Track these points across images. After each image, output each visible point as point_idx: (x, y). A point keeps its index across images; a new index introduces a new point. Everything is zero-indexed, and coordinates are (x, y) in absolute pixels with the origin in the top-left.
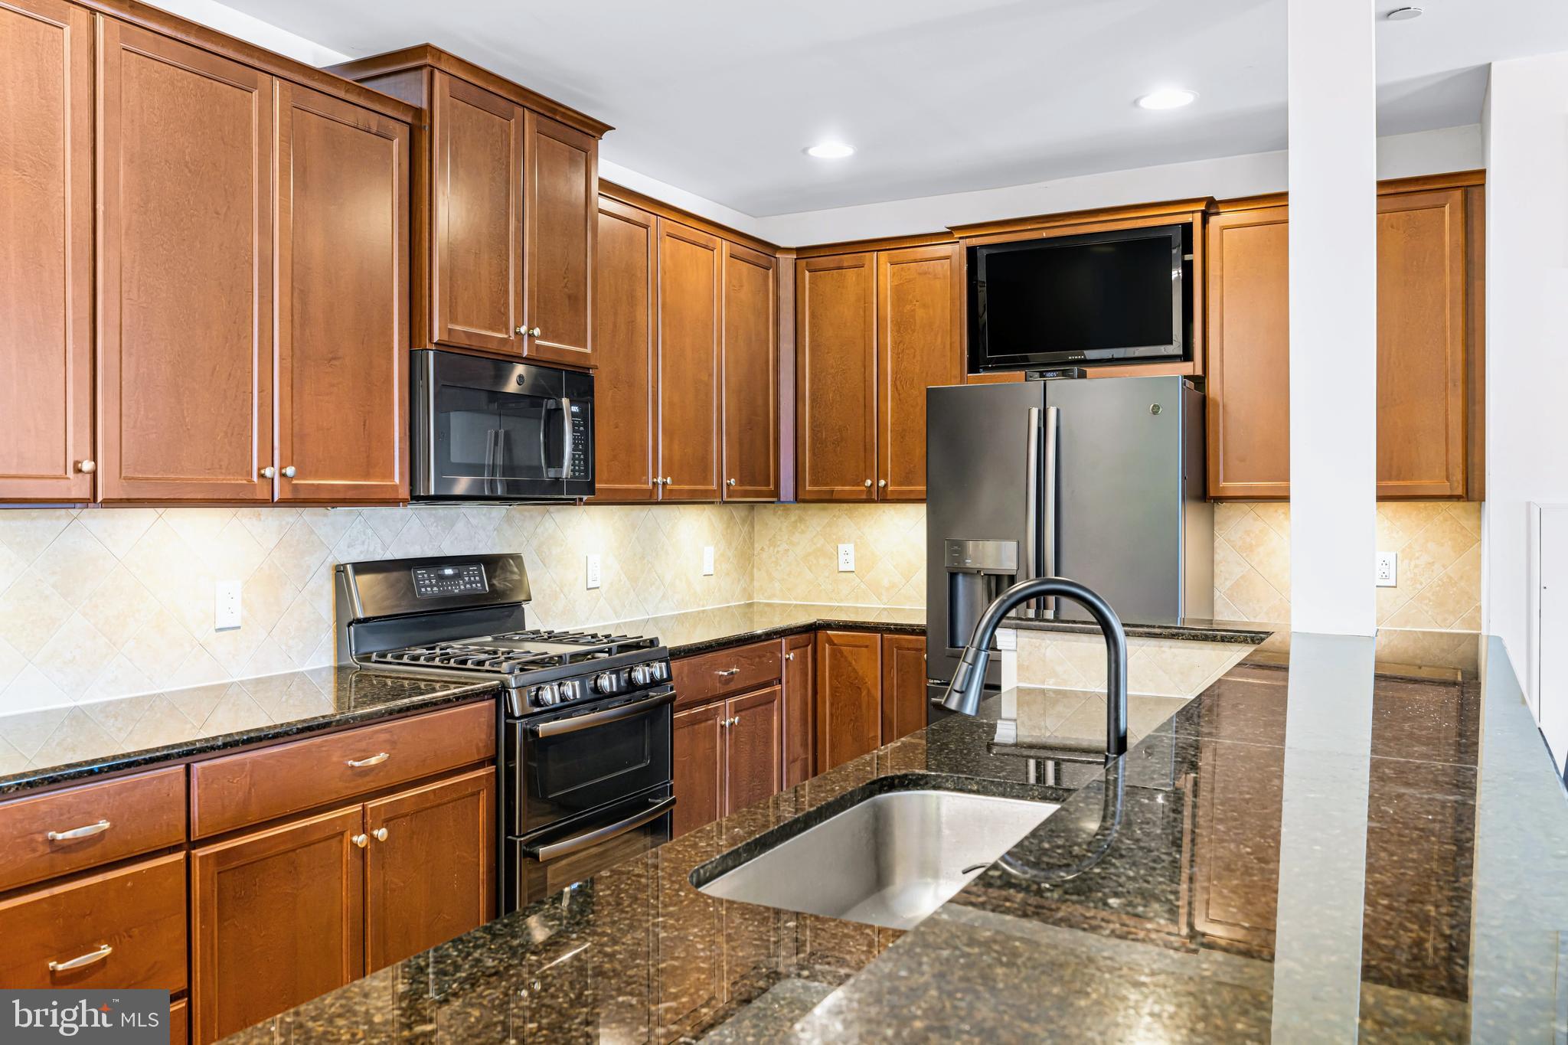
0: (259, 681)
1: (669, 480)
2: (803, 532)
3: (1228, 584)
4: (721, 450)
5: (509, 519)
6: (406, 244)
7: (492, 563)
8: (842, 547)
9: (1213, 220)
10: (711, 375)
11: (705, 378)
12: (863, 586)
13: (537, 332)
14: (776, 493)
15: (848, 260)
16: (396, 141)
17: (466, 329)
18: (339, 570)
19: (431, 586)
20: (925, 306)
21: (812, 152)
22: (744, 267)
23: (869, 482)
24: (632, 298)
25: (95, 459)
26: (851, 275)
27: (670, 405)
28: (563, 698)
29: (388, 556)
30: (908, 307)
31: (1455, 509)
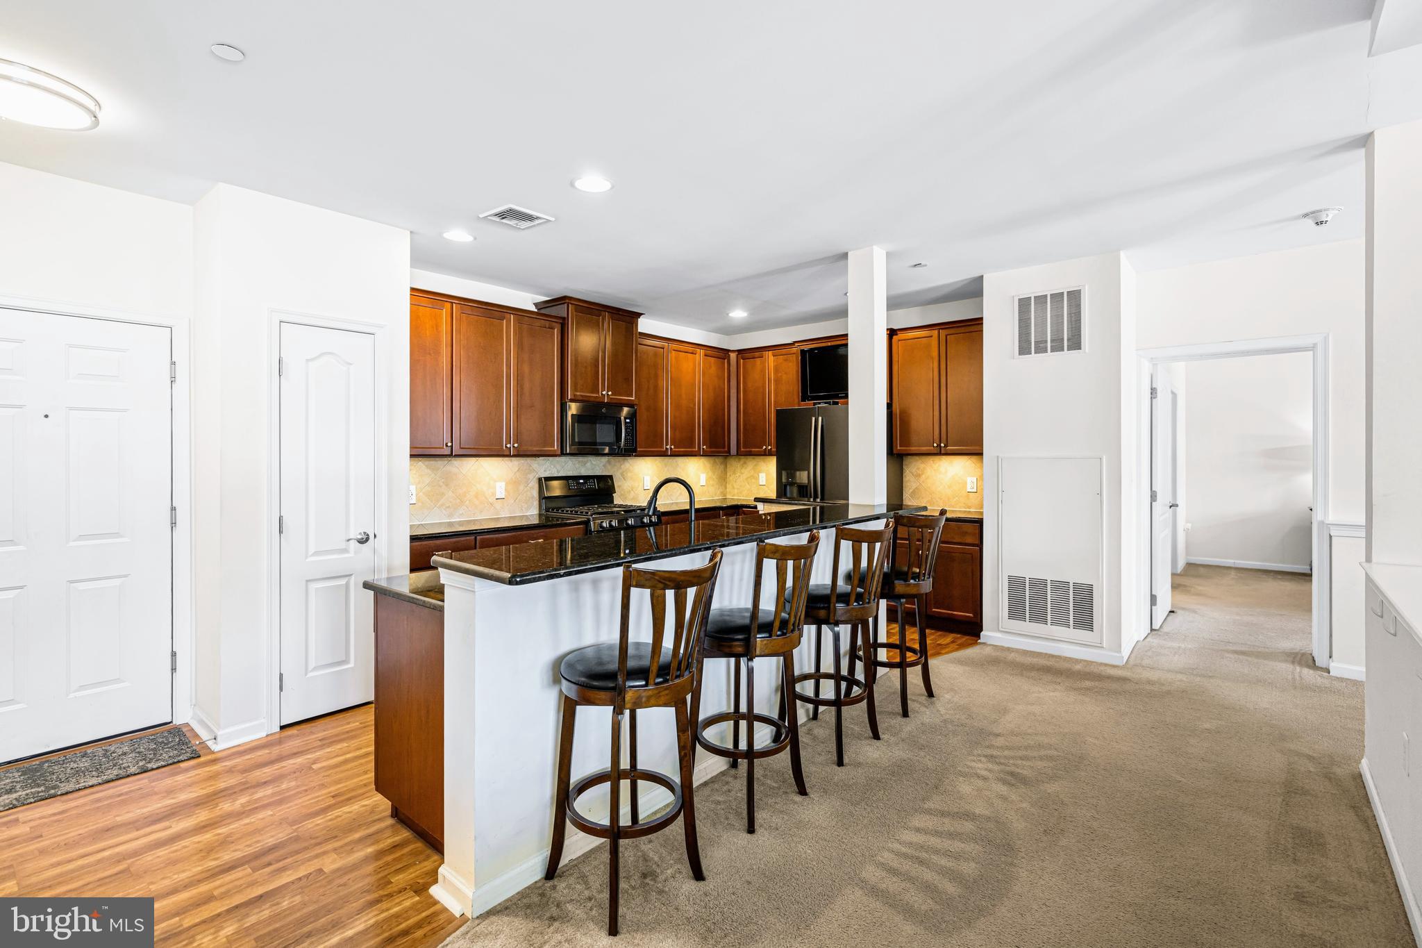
0: (511, 517)
1: (673, 447)
2: (746, 468)
3: (911, 491)
4: (699, 435)
5: (609, 462)
6: (560, 366)
7: (601, 478)
8: (760, 475)
9: (894, 337)
10: (695, 405)
11: (692, 406)
12: (769, 491)
13: (610, 393)
14: (729, 451)
15: (757, 354)
16: (556, 330)
17: (582, 394)
18: (540, 480)
19: (574, 486)
20: (786, 373)
21: (730, 315)
22: (712, 360)
23: (765, 447)
24: (656, 376)
25: (452, 442)
26: (758, 360)
27: (674, 417)
28: (611, 525)
29: (560, 475)
30: (780, 374)
31: (974, 458)
